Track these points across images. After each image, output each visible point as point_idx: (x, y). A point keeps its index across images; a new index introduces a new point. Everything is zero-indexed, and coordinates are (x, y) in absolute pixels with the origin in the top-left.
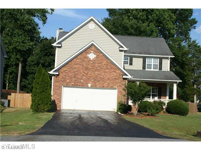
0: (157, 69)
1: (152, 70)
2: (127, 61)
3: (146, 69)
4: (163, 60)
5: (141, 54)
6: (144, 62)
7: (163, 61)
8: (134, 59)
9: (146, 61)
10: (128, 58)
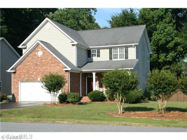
0: (123, 58)
1: (119, 59)
2: (95, 53)
3: (113, 60)
4: (129, 48)
5: (106, 45)
6: (111, 53)
7: (129, 50)
8: (101, 50)
9: (113, 51)
10: (95, 51)
